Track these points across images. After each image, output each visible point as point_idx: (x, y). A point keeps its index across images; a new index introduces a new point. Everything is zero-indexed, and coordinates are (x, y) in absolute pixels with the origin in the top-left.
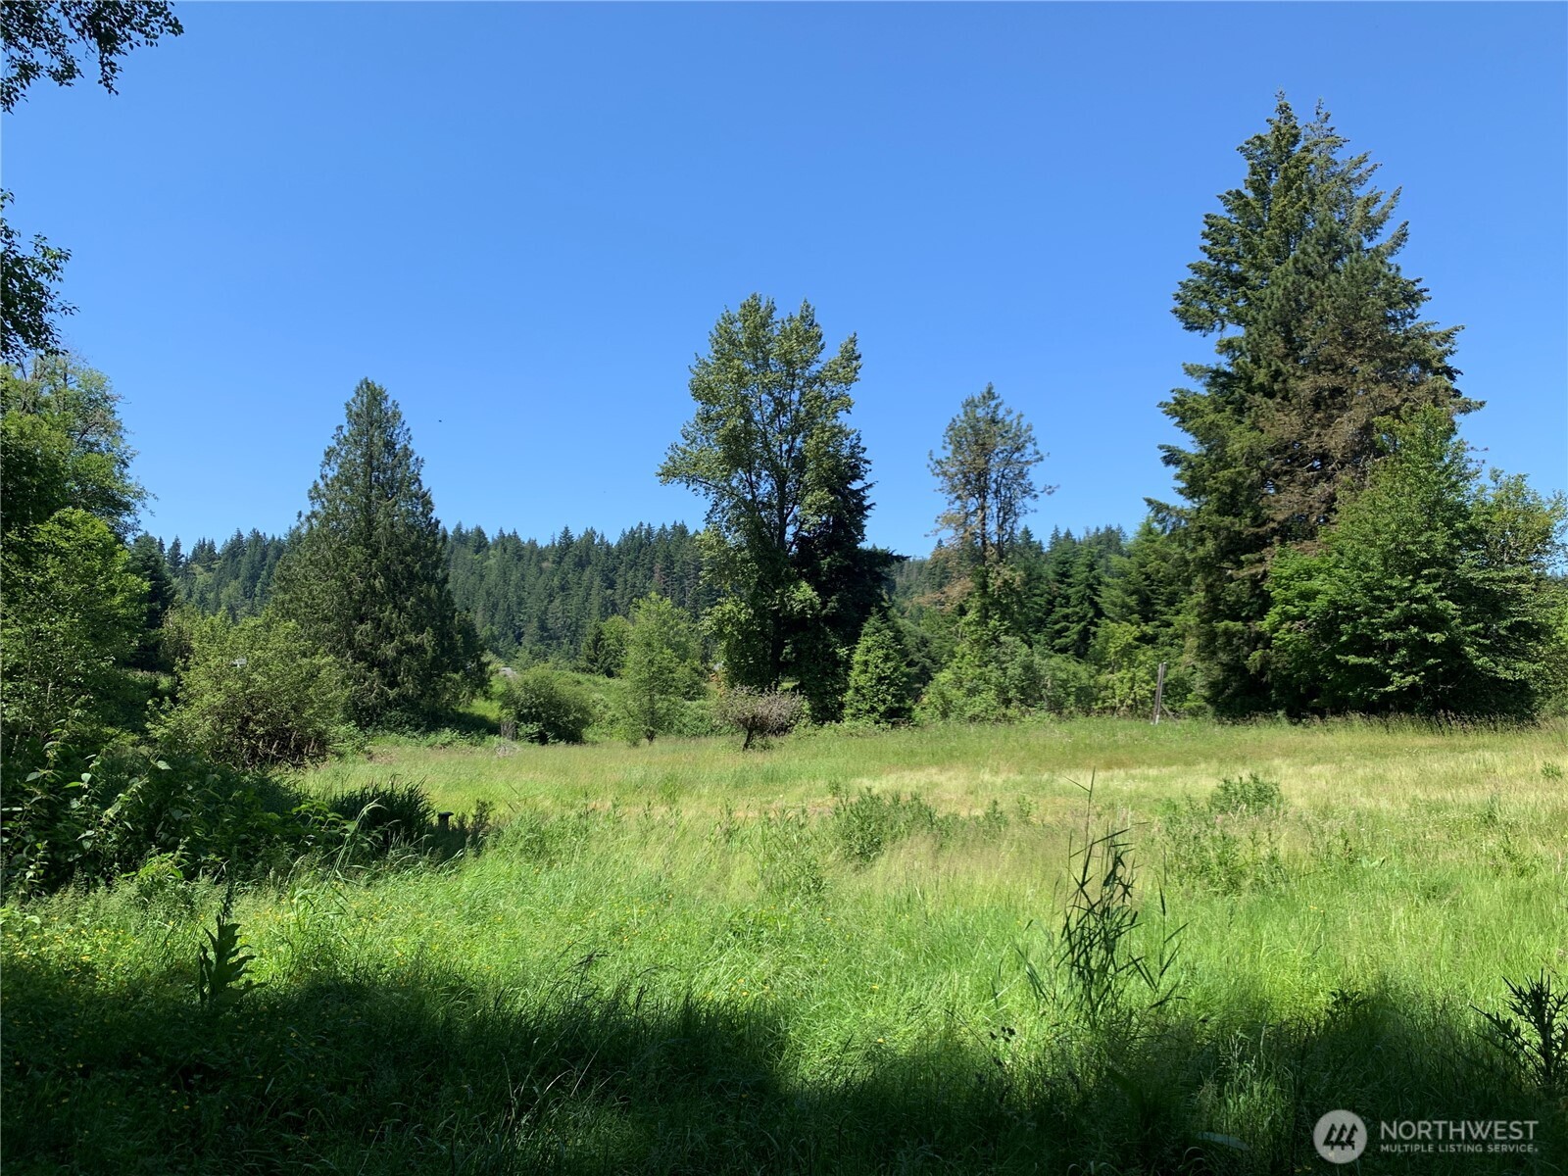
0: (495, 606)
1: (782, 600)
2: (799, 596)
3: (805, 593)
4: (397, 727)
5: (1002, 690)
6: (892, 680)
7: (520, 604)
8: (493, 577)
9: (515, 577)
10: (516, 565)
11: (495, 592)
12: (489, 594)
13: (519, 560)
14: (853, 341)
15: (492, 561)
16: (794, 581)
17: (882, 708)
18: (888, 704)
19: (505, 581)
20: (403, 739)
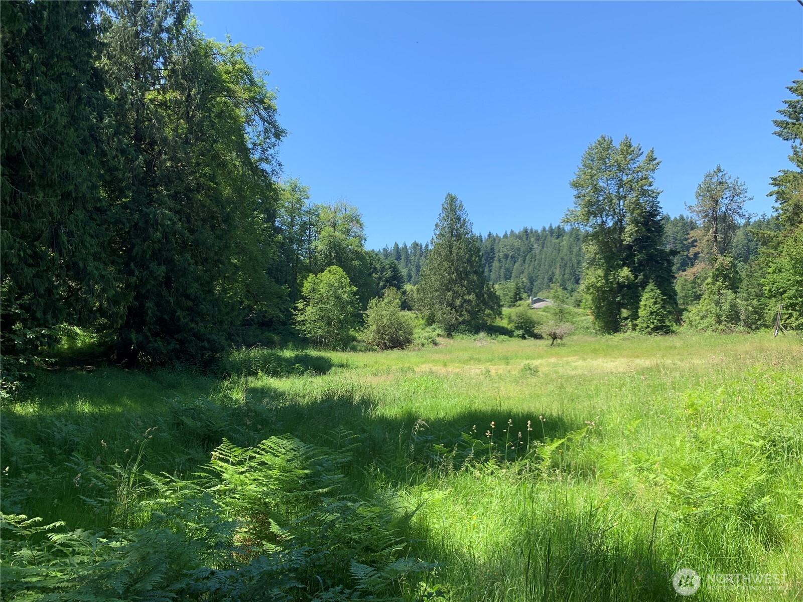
0: (565, 265)
1: (614, 277)
2: (622, 274)
3: (625, 272)
4: (463, 332)
5: (718, 317)
6: (657, 313)
7: (578, 263)
8: (565, 250)
9: (575, 250)
10: (576, 244)
11: (565, 257)
12: (562, 259)
13: (578, 241)
14: (652, 152)
15: (565, 242)
16: (621, 267)
17: (652, 326)
18: (655, 324)
19: (570, 252)
20: (465, 336)
